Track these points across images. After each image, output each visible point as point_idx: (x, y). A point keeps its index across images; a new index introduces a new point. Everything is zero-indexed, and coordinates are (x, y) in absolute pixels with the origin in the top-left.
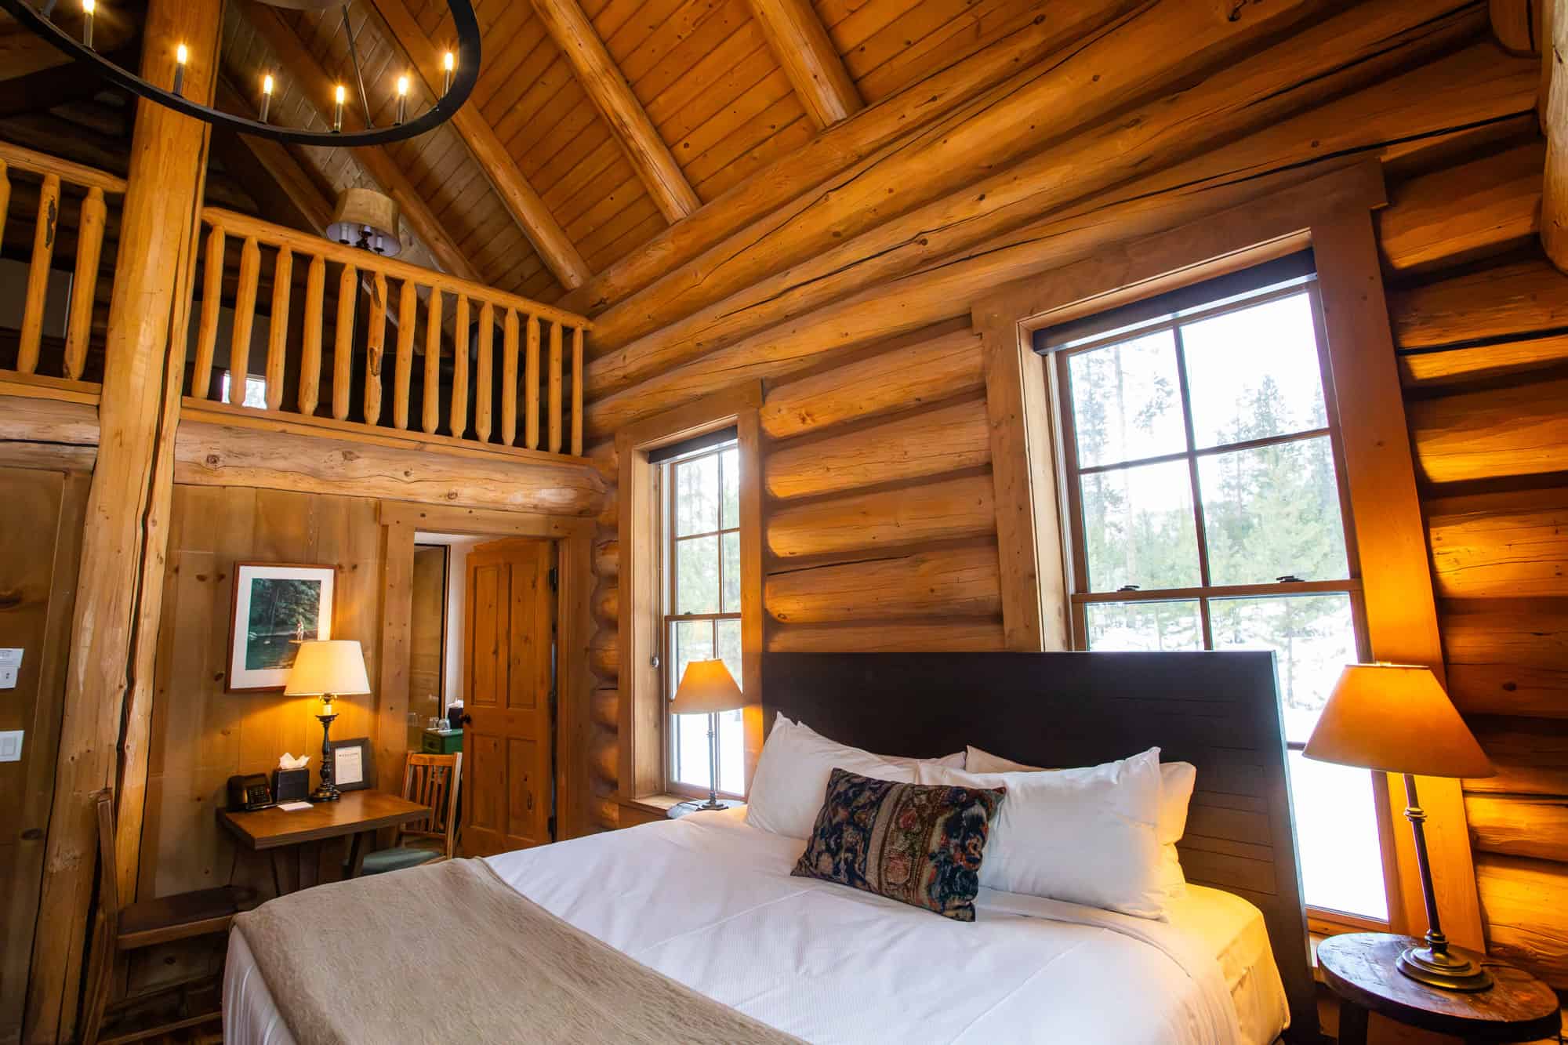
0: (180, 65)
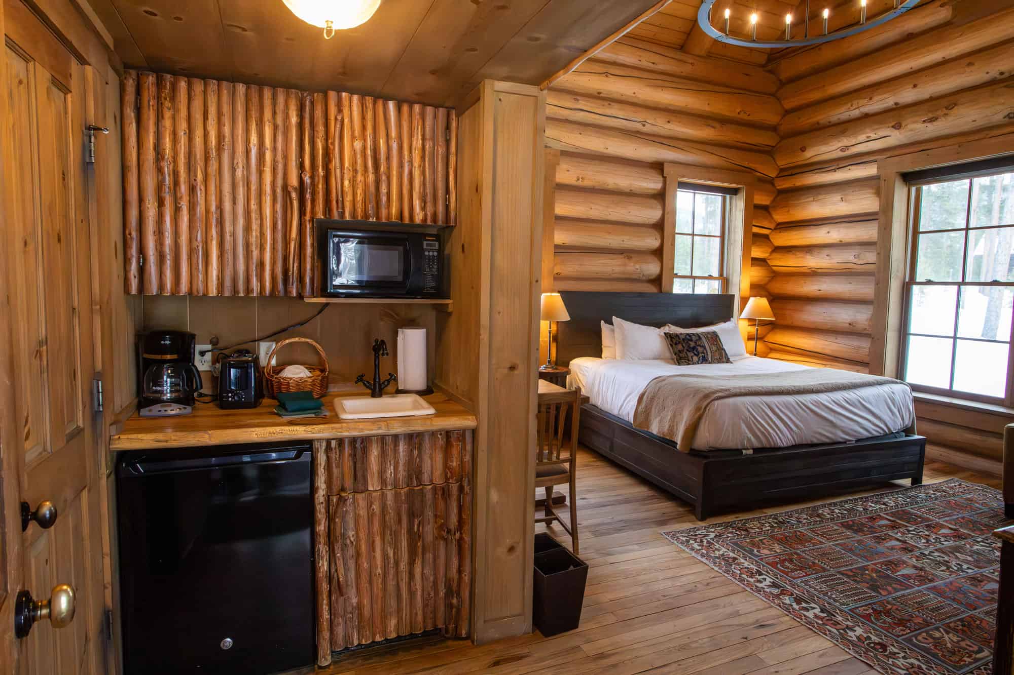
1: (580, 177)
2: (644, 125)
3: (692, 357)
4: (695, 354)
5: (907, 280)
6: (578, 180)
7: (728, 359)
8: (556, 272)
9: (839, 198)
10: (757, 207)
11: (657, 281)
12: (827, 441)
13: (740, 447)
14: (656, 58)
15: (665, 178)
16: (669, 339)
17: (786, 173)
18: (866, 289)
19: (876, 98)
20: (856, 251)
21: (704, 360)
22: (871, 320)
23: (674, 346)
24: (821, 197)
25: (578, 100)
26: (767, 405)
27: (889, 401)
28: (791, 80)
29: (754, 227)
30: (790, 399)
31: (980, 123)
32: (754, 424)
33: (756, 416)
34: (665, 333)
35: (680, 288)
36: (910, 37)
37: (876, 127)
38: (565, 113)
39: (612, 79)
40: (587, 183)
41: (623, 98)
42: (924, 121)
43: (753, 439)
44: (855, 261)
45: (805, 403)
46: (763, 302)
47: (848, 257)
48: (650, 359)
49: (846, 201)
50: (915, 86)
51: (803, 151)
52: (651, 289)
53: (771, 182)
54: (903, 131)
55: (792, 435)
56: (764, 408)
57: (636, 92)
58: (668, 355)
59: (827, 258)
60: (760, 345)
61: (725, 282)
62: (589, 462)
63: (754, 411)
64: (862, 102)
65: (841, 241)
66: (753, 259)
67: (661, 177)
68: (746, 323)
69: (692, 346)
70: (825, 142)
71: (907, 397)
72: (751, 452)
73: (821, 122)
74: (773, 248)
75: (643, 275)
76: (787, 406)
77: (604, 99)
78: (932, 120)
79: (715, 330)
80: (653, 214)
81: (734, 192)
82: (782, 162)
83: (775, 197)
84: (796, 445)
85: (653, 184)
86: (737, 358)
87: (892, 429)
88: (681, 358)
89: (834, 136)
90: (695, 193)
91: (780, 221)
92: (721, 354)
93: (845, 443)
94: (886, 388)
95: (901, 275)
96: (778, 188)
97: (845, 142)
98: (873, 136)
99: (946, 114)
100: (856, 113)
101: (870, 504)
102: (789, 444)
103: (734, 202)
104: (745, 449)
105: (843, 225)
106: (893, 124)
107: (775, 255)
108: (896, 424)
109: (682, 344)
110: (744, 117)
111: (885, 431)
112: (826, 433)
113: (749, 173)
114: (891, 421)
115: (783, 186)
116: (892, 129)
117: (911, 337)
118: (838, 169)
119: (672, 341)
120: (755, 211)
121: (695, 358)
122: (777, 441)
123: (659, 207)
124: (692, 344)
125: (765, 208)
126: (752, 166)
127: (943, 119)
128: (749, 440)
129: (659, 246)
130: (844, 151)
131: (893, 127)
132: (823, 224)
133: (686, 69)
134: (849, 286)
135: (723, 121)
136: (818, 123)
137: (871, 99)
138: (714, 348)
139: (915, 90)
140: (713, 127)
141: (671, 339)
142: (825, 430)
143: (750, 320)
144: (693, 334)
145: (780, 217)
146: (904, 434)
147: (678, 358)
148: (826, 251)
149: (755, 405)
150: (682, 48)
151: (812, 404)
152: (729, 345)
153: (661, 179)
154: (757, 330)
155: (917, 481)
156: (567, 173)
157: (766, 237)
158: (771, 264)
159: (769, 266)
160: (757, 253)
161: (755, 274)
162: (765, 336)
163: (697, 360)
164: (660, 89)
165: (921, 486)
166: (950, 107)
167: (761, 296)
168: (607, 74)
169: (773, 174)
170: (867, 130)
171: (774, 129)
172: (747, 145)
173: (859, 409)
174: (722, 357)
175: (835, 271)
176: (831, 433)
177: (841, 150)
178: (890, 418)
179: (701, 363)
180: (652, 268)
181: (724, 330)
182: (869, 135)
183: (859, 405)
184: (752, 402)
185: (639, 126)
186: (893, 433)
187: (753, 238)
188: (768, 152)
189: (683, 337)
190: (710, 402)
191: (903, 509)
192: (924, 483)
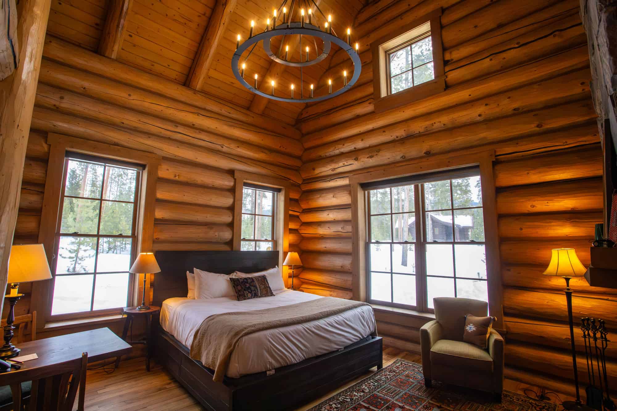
0: (302, 16)
1: (177, 175)
2: (222, 147)
3: (247, 294)
4: (249, 292)
5: (367, 241)
6: (175, 176)
7: (272, 293)
8: (155, 237)
9: (332, 196)
10: (291, 199)
11: (230, 243)
12: (326, 352)
13: (264, 370)
14: (232, 111)
15: (235, 179)
16: (233, 282)
17: (306, 182)
18: (347, 246)
19: (346, 145)
20: (342, 225)
21: (256, 296)
22: (351, 263)
23: (236, 287)
24: (323, 195)
25: (177, 126)
26: (283, 334)
27: (361, 318)
28: (308, 133)
29: (290, 211)
30: (300, 327)
31: (392, 160)
32: (274, 350)
33: (275, 344)
34: (230, 278)
35: (245, 247)
36: (358, 117)
37: (347, 159)
38: (168, 134)
39: (201, 117)
40: (182, 179)
41: (209, 130)
42: (368, 157)
43: (273, 362)
44: (342, 230)
45: (310, 328)
46: (296, 255)
47: (338, 228)
48: (219, 297)
49: (336, 197)
50: (362, 140)
51: (314, 170)
52: (227, 248)
53: (299, 186)
54: (359, 162)
55: (302, 354)
56: (282, 338)
57: (217, 127)
58: (232, 293)
59: (329, 229)
60: (295, 281)
61: (275, 242)
62: (165, 385)
63: (273, 340)
64: (340, 146)
65: (334, 219)
66: (290, 230)
67: (233, 179)
68: (287, 268)
69: (247, 286)
70: (324, 166)
71: (371, 314)
72: (273, 372)
73: (322, 155)
74: (301, 223)
75: (221, 239)
76: (298, 332)
77: (197, 129)
78: (371, 157)
79: (265, 274)
80: (228, 201)
81: (279, 190)
82: (305, 176)
83: (302, 195)
84: (306, 359)
85: (228, 183)
86: (278, 292)
87: (364, 336)
88: (240, 296)
89: (328, 163)
90: (256, 190)
91: (304, 208)
92: (267, 291)
93: (338, 350)
94: (359, 310)
95: (364, 237)
96: (303, 189)
97: (333, 166)
98: (346, 164)
99: (377, 154)
100: (337, 152)
101: (355, 393)
102: (301, 360)
103: (279, 195)
104: (268, 371)
105: (335, 210)
106: (355, 158)
107: (303, 227)
108: (365, 331)
109: (241, 286)
110: (283, 149)
111: (360, 338)
112: (324, 347)
113: (286, 180)
114: (363, 331)
115: (307, 189)
116: (354, 161)
117: (372, 273)
118: (331, 180)
119: (234, 283)
120: (290, 202)
121: (250, 295)
122: (291, 359)
123: (232, 196)
124: (248, 285)
125: (296, 201)
126: (289, 176)
127: (376, 157)
128: (271, 363)
129: (232, 222)
130: (333, 171)
131: (354, 159)
132: (325, 210)
133: (249, 119)
134: (340, 245)
135: (270, 150)
136: (321, 156)
137: (344, 145)
138: (263, 287)
139: (363, 142)
140: (265, 153)
141: (235, 283)
142: (324, 345)
143: (289, 266)
144: (249, 278)
145: (304, 206)
146: (371, 337)
147: (238, 296)
148: (328, 225)
149: (273, 336)
150: (248, 109)
151: (314, 328)
152: (273, 284)
153: (233, 180)
154: (293, 272)
155: (380, 366)
156: (167, 171)
157: (298, 217)
158: (301, 232)
159: (300, 234)
160: (292, 226)
161: (291, 238)
162: (299, 275)
163: (251, 296)
164: (233, 128)
165: (382, 370)
166: (378, 151)
167: (295, 252)
168: (198, 114)
169: (300, 182)
170: (343, 160)
171: (299, 158)
172: (283, 165)
173: (345, 327)
174: (268, 292)
175: (333, 236)
176: (329, 346)
177: (332, 170)
178: (363, 329)
179: (254, 298)
180: (227, 235)
181: (270, 274)
182: (344, 163)
183: (344, 324)
184: (272, 335)
185: (219, 148)
186: (365, 338)
187: (289, 218)
188: (297, 170)
189: (242, 280)
190: (239, 338)
191: (374, 393)
192: (384, 367)
